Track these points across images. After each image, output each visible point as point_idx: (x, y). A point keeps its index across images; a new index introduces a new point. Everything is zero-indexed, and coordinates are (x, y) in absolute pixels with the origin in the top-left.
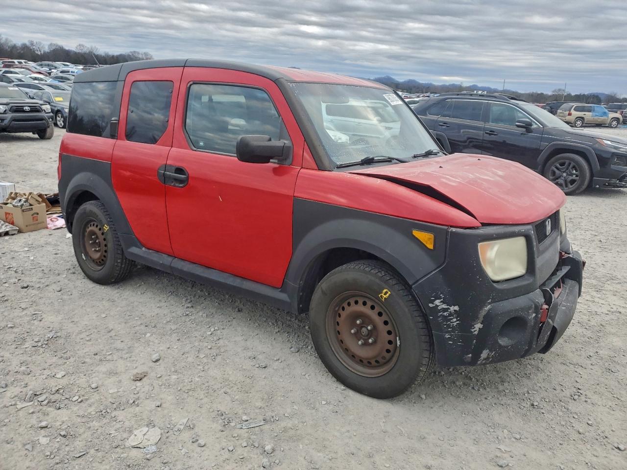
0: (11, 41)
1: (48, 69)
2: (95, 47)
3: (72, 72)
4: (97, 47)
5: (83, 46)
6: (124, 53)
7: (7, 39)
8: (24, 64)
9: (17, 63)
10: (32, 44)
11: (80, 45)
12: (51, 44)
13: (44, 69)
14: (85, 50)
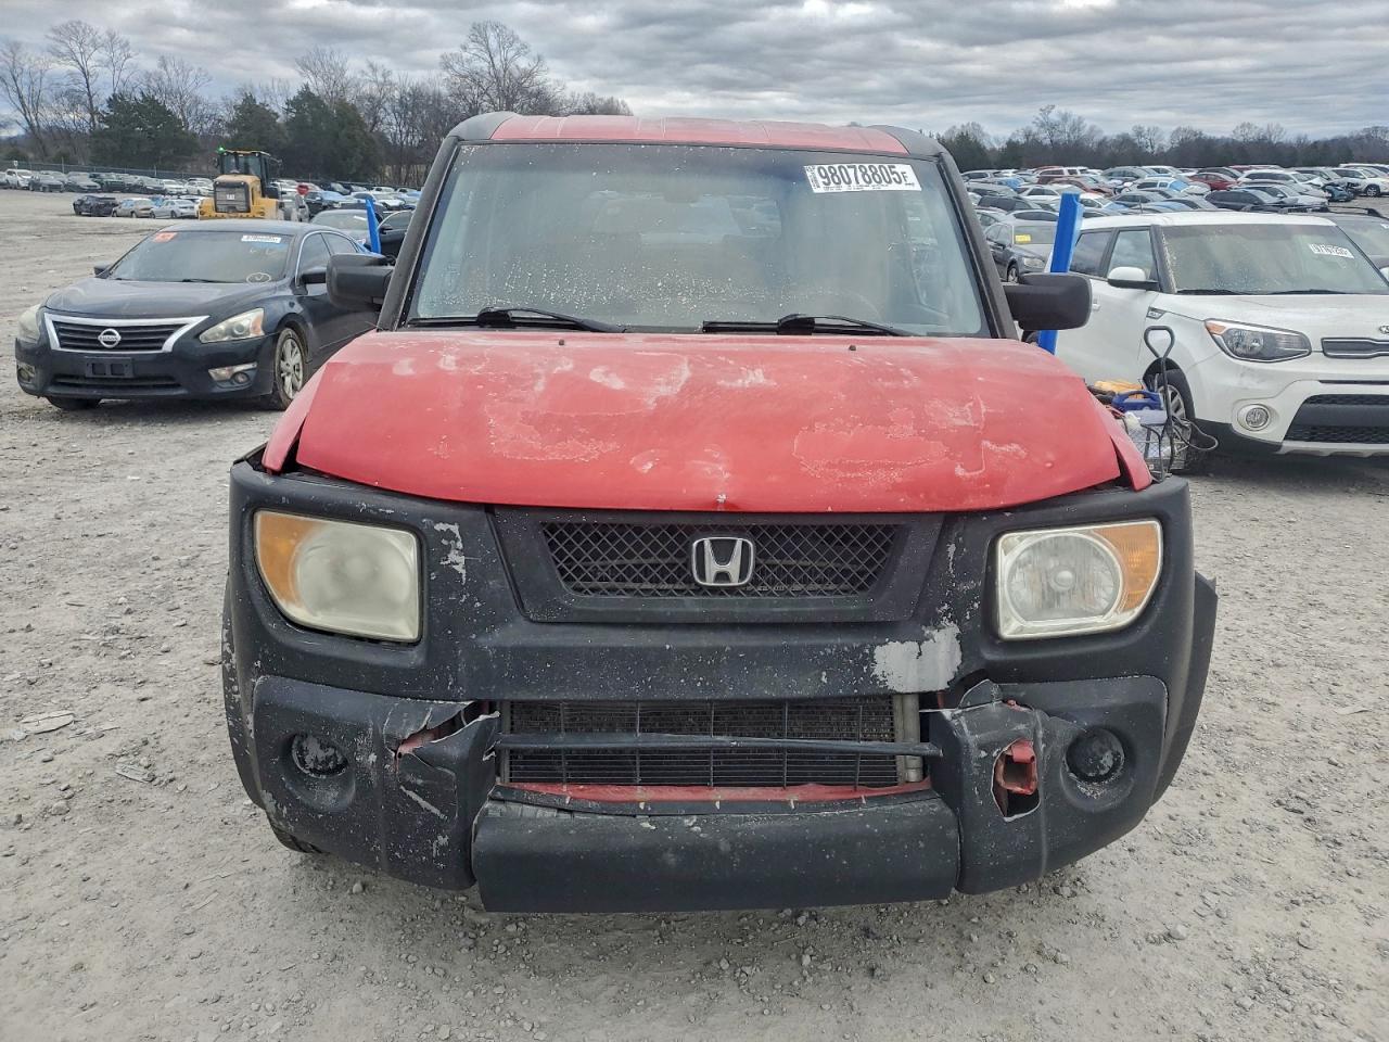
0: (1100, 131)
1: (1121, 182)
2: (1278, 125)
3: (1162, 185)
4: (1282, 125)
5: (1249, 126)
6: (1346, 135)
7: (1092, 129)
8: (1079, 174)
9: (1066, 174)
10: (1139, 134)
11: (1243, 126)
12: (1178, 130)
13: (1113, 181)
14: (1252, 135)
